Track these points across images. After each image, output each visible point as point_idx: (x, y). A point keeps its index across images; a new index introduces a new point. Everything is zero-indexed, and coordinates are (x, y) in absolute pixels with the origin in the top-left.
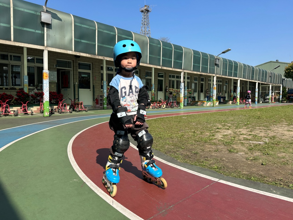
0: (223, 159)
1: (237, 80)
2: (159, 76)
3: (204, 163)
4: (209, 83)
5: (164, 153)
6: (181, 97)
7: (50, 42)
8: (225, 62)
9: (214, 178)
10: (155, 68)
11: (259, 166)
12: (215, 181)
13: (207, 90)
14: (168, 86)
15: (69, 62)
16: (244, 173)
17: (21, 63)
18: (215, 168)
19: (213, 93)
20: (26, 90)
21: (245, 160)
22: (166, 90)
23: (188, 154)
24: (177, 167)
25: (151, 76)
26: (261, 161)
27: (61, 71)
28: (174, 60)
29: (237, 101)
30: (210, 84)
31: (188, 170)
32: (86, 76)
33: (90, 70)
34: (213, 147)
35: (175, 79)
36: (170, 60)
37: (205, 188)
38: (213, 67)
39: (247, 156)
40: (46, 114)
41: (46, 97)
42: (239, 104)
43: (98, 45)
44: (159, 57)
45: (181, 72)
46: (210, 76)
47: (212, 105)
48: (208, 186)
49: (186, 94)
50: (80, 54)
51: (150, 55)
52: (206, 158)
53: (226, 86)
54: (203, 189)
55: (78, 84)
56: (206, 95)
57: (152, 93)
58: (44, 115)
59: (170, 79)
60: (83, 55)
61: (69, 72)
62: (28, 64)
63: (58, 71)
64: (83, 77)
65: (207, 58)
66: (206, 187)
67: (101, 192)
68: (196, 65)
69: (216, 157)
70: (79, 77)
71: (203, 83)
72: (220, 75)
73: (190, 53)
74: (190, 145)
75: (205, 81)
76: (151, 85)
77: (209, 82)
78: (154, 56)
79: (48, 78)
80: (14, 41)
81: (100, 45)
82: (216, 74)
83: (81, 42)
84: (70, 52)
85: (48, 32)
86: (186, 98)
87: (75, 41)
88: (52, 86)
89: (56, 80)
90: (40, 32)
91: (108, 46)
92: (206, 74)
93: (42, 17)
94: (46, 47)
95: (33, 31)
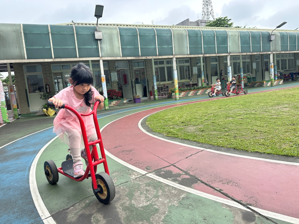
7: (103, 54)
8: (284, 37)
22: (221, 74)
28: (218, 46)
38: (268, 44)
41: (105, 95)
44: (200, 46)
57: (202, 80)
59: (225, 62)
65: (258, 36)
68: (244, 45)
72: (277, 51)
73: (236, 35)
78: (194, 46)
79: (105, 81)
80: (80, 57)
81: (142, 47)
82: (272, 52)
83: (126, 48)
84: (119, 58)
85: (101, 45)
86: (243, 79)
87: (121, 48)
88: (114, 85)
89: (117, 79)
90: (95, 47)
91: (149, 47)
92: (258, 53)
93: (95, 35)
94: (101, 57)
95: (91, 47)
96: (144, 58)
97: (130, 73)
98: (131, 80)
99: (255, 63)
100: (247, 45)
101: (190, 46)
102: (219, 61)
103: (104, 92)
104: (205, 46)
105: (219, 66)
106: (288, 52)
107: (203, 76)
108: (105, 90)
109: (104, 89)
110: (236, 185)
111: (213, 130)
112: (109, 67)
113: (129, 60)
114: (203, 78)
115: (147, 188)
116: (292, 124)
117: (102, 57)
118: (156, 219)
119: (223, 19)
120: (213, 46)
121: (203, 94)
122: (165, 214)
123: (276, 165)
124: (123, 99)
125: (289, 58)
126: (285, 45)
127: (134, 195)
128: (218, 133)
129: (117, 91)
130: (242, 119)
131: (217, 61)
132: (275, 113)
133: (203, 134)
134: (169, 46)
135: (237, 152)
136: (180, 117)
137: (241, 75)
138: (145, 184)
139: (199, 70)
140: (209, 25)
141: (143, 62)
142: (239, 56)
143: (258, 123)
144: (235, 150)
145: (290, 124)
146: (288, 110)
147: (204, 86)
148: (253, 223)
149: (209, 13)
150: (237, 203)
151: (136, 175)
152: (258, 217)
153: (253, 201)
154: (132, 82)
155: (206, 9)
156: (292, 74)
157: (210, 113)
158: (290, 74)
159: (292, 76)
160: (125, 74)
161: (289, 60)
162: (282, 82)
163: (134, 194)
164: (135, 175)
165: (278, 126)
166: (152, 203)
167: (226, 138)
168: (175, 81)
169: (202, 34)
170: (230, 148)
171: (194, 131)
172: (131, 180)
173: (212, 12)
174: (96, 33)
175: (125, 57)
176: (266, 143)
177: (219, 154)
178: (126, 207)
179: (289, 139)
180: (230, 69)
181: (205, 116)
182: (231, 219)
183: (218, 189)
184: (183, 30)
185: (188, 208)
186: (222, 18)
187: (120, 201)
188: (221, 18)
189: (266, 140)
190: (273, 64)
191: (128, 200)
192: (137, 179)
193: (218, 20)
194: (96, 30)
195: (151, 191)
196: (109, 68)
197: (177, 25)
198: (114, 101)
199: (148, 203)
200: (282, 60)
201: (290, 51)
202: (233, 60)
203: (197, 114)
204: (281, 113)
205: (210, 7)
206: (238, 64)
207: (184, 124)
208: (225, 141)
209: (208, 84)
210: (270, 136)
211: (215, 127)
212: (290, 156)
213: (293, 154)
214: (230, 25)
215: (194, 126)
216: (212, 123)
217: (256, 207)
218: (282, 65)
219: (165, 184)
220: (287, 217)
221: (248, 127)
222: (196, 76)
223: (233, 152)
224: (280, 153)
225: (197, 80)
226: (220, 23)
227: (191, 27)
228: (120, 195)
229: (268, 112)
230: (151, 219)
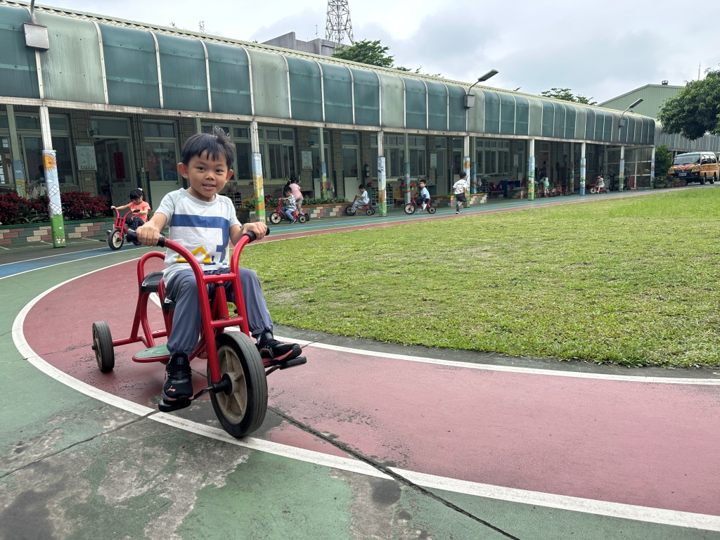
1: (528, 141)
6: (380, 189)
7: (51, 89)
8: (492, 101)
14: (370, 164)
20: (21, 192)
22: (364, 173)
27: (107, 143)
28: (357, 106)
32: (165, 150)
33: (174, 137)
35: (387, 147)
38: (461, 114)
40: (59, 242)
41: (56, 206)
43: (163, 86)
44: (317, 102)
45: (377, 133)
50: (123, 109)
55: (147, 170)
59: (373, 146)
61: (125, 144)
64: (159, 155)
65: (442, 95)
68: (414, 112)
70: (148, 155)
71: (459, 152)
73: (396, 87)
78: (303, 100)
79: (56, 167)
81: (168, 84)
82: (468, 132)
83: (122, 82)
84: (99, 107)
85: (45, 66)
86: (409, 189)
87: (108, 81)
88: (86, 179)
89: (93, 164)
90: (26, 68)
91: (188, 87)
92: (441, 133)
93: (27, 36)
94: (43, 100)
95: (12, 67)
96: (174, 115)
97: (135, 150)
98: (137, 169)
99: (435, 155)
100: (419, 113)
101: (293, 99)
102: (361, 142)
103: (50, 196)
104: (328, 103)
105: (361, 155)
106: (498, 136)
107: (325, 175)
108: (55, 192)
109: (52, 190)
110: (369, 421)
111: (334, 299)
112: (71, 129)
113: (130, 116)
114: (324, 180)
115: (148, 449)
116: (493, 285)
117: (46, 98)
118: (159, 529)
119: (370, 44)
120: (346, 105)
121: (325, 217)
122: (186, 511)
123: (455, 372)
124: (111, 218)
125: (501, 149)
126: (493, 120)
127: (105, 473)
128: (345, 304)
129: (92, 196)
130: (398, 273)
131: (355, 143)
132: (464, 262)
133: (312, 308)
134: (241, 92)
135: (380, 347)
136: (263, 270)
137: (406, 178)
138: (143, 439)
139: (316, 160)
140: (341, 55)
141: (173, 124)
142: (402, 136)
143: (430, 283)
144: (375, 342)
145: (490, 286)
146: (490, 257)
147: (326, 197)
148: (394, 505)
149: (343, 28)
150: (364, 463)
151: (121, 418)
152: (407, 491)
153: (400, 455)
154: (138, 174)
155: (334, 17)
156: (504, 184)
157: (333, 259)
158: (502, 183)
159: (505, 188)
160: (120, 151)
161: (500, 152)
162: (485, 198)
163: (106, 469)
164: (117, 420)
165: (467, 288)
166: (155, 486)
167: (360, 316)
168: (258, 181)
169: (322, 74)
170: (366, 338)
171: (292, 301)
172: (102, 434)
173: (348, 25)
174: (27, 29)
175: (119, 107)
176: (441, 326)
177: (340, 352)
178: (78, 507)
179: (484, 316)
180: (382, 162)
181: (323, 267)
182: (348, 502)
183: (326, 435)
184: (278, 57)
185: (249, 490)
186: (369, 42)
187: (62, 492)
188: (366, 41)
189: (440, 319)
190: (468, 159)
191: (87, 488)
192: (122, 429)
193: (361, 47)
194: (30, 22)
195: (156, 456)
196: (71, 133)
197: (264, 43)
198: (84, 224)
199: (145, 489)
200: (487, 153)
201: (502, 134)
202: (392, 143)
203: (304, 262)
204: (476, 263)
205: (344, 12)
206: (400, 155)
207: (272, 285)
208: (358, 323)
209: (335, 194)
210: (450, 310)
211: (339, 292)
212: (482, 351)
213: (488, 347)
214: (387, 62)
215: (294, 289)
216: (336, 282)
217: (405, 467)
218: (486, 162)
219: (198, 435)
220: (464, 482)
221: (409, 292)
222: (310, 174)
223: (371, 346)
224: (465, 346)
225: (310, 184)
226: (366, 53)
227: (297, 52)
228: (66, 477)
229: (452, 259)
230: (147, 530)
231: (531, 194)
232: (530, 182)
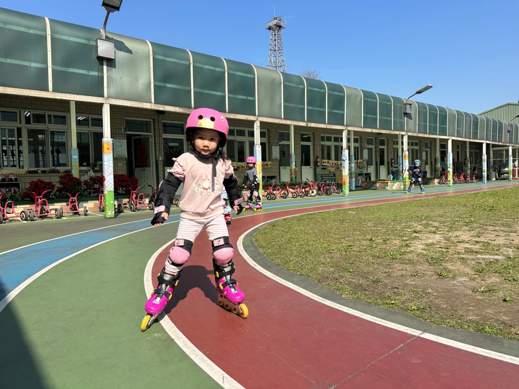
0: (427, 292)
1: (447, 140)
2: (303, 140)
3: (391, 300)
4: (394, 148)
5: (316, 281)
6: (343, 174)
7: (113, 91)
8: (423, 110)
9: (412, 330)
10: (295, 126)
11: (499, 304)
12: (415, 336)
13: (392, 160)
14: (320, 156)
15: (146, 122)
16: (470, 318)
17: (67, 128)
18: (414, 310)
19: (403, 165)
20: (75, 173)
21: (470, 292)
22: (316, 163)
23: (360, 282)
24: (341, 309)
25: (289, 140)
26: (501, 294)
27: (133, 138)
28: (330, 110)
29: (448, 179)
30: (398, 149)
31: (362, 313)
32: (177, 144)
33: (183, 134)
34: (408, 269)
35: (332, 144)
36: (322, 109)
37: (395, 349)
38: (401, 118)
39: (474, 284)
40: (110, 214)
41: (109, 184)
42: (451, 184)
43: (194, 92)
44: (302, 106)
45: (342, 131)
46: (396, 136)
47: (402, 187)
48: (402, 345)
49: (353, 170)
50: (165, 108)
51: (286, 104)
52: (396, 290)
53: (427, 152)
54: (392, 352)
55: (163, 159)
56: (391, 168)
57: (291, 170)
58: (105, 215)
59: (323, 143)
60: (169, 110)
61: (147, 139)
62: (78, 128)
63: (129, 138)
64: (172, 147)
65: (389, 103)
66: (398, 348)
67: (202, 358)
68: (369, 116)
69: (414, 288)
70: (165, 148)
71: (384, 149)
72: (414, 132)
73: (357, 96)
74: (365, 266)
75: (388, 144)
76: (290, 156)
77: (394, 146)
78: (292, 105)
79: (112, 151)
80: (54, 90)
81: (198, 90)
82: (407, 132)
83: (165, 87)
84: (147, 106)
85: (110, 72)
87: (154, 85)
88: (119, 164)
89: (125, 153)
90: (96, 74)
91: (212, 92)
92: (388, 132)
93: (99, 49)
94: (107, 98)
99: (367, 150)
100: (372, 116)
102: (314, 140)
103: (106, 176)
104: (309, 108)
105: (314, 149)
106: (427, 136)
107: (294, 163)
108: (110, 172)
109: (108, 170)
114: (293, 167)
117: (109, 97)
134: (250, 98)
137: (351, 167)
175: (162, 106)
198: (121, 199)
222: (277, 163)
225: (277, 171)
231: (450, 181)
232: (449, 172)
